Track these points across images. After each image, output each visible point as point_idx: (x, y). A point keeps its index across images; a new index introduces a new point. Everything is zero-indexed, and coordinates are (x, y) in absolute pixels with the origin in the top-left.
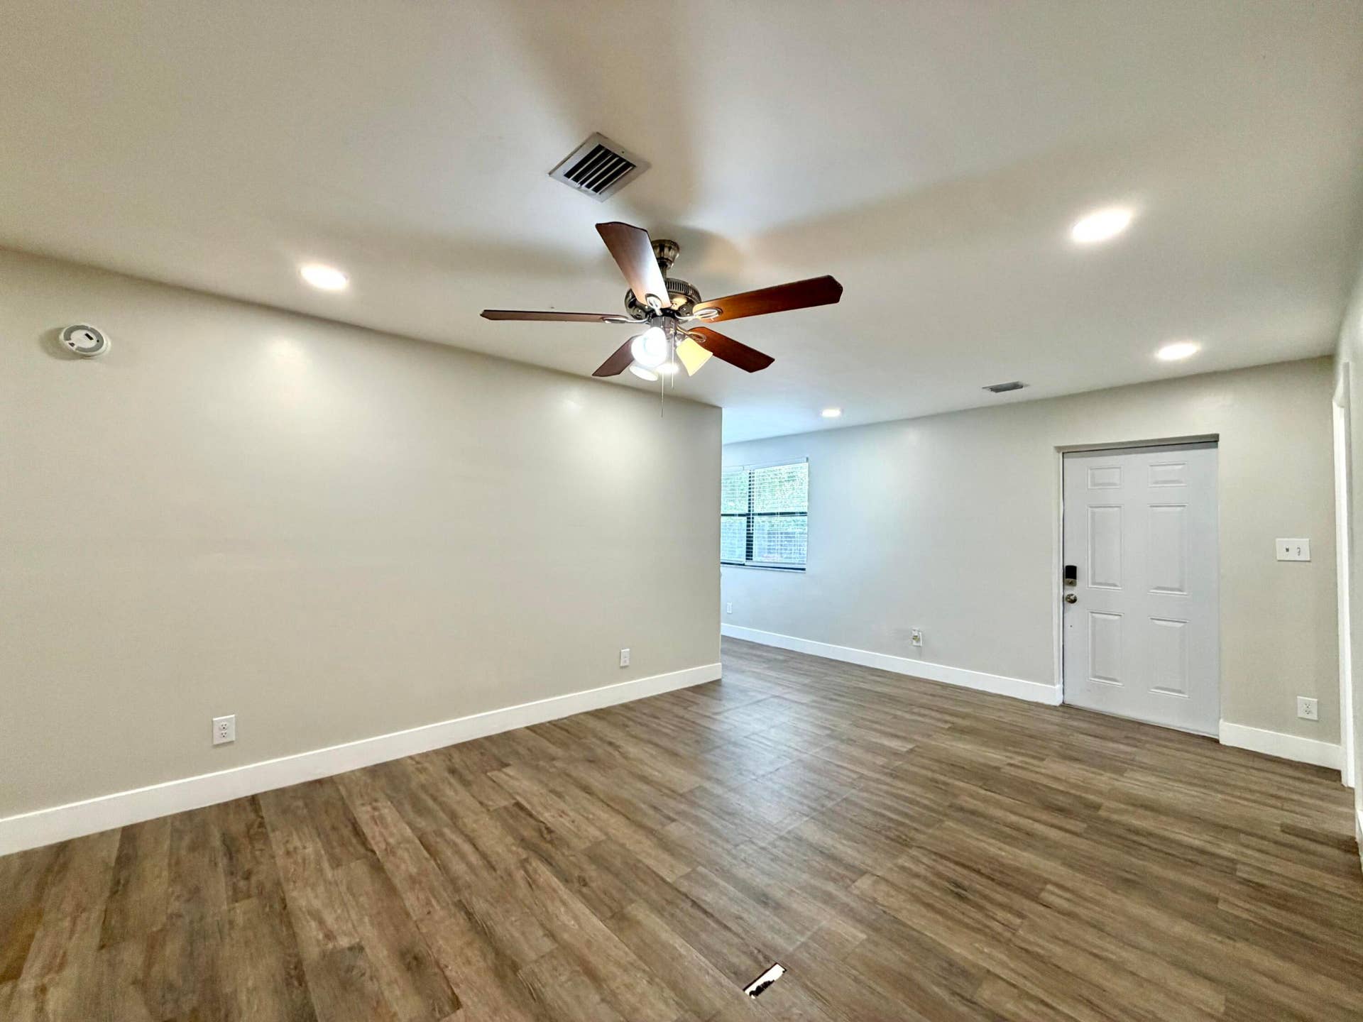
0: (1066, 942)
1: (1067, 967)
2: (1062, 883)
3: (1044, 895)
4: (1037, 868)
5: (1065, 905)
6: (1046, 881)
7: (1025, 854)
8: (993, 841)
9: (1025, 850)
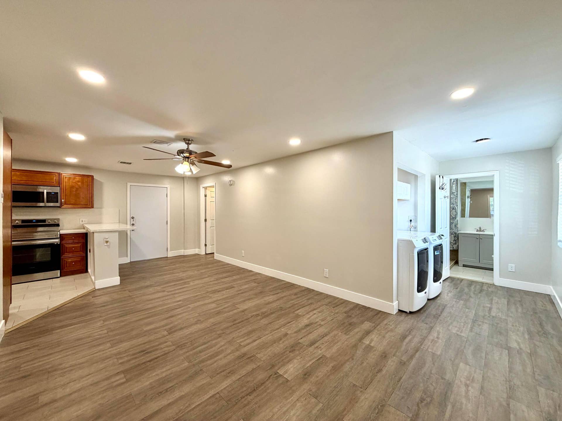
0: (101, 370)
1: (95, 365)
2: (122, 386)
3: (122, 376)
4: (137, 382)
5: (113, 380)
6: (127, 381)
7: (148, 383)
8: (164, 375)
9: (151, 384)
